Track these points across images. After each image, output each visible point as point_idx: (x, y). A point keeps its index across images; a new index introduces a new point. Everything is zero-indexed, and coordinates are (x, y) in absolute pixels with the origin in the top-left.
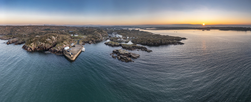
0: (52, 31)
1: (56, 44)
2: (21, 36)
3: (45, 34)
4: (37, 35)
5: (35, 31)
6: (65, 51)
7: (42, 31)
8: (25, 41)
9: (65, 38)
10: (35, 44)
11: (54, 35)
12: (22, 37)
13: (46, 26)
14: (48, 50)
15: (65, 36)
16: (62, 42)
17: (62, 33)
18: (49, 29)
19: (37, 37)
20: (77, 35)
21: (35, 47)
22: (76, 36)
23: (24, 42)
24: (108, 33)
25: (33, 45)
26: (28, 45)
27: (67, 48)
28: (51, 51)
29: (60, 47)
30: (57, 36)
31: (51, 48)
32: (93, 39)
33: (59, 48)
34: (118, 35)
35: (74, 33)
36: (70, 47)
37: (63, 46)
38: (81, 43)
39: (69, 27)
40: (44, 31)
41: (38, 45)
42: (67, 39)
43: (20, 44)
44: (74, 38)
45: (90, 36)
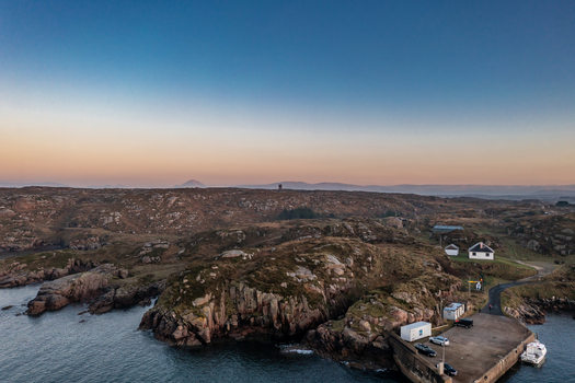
0: (322, 225)
1: (350, 303)
2: (132, 255)
3: (284, 239)
4: (231, 246)
5: (221, 222)
6: (405, 347)
7: (265, 220)
8: (159, 285)
9: (405, 269)
10: (218, 304)
11: (335, 250)
12: (140, 262)
13: (290, 193)
14: (300, 336)
15: (405, 253)
16: (388, 291)
17: (387, 238)
18: (305, 213)
19: (233, 260)
20: (485, 250)
21: (221, 320)
22: (481, 256)
23: (154, 292)
25: (208, 310)
26: (178, 309)
27: (417, 331)
28: (318, 343)
29: (372, 323)
30: (358, 252)
31: (316, 323)
33: (367, 324)
35: (465, 242)
36: (434, 324)
37: (393, 315)
38: (516, 308)
39: (433, 198)
40: (275, 225)
41: (241, 307)
42: (420, 273)
43: (123, 305)
44: (466, 269)
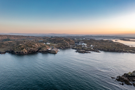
1: (40, 48)
20: (49, 43)
24: (75, 42)
27: (50, 49)
29: (45, 49)
31: (38, 51)
32: (62, 46)
34: (83, 43)
41: (28, 50)
45: (60, 44)
